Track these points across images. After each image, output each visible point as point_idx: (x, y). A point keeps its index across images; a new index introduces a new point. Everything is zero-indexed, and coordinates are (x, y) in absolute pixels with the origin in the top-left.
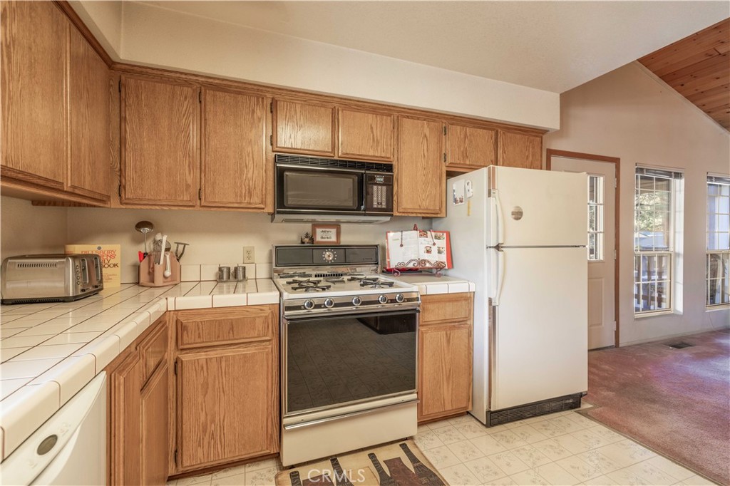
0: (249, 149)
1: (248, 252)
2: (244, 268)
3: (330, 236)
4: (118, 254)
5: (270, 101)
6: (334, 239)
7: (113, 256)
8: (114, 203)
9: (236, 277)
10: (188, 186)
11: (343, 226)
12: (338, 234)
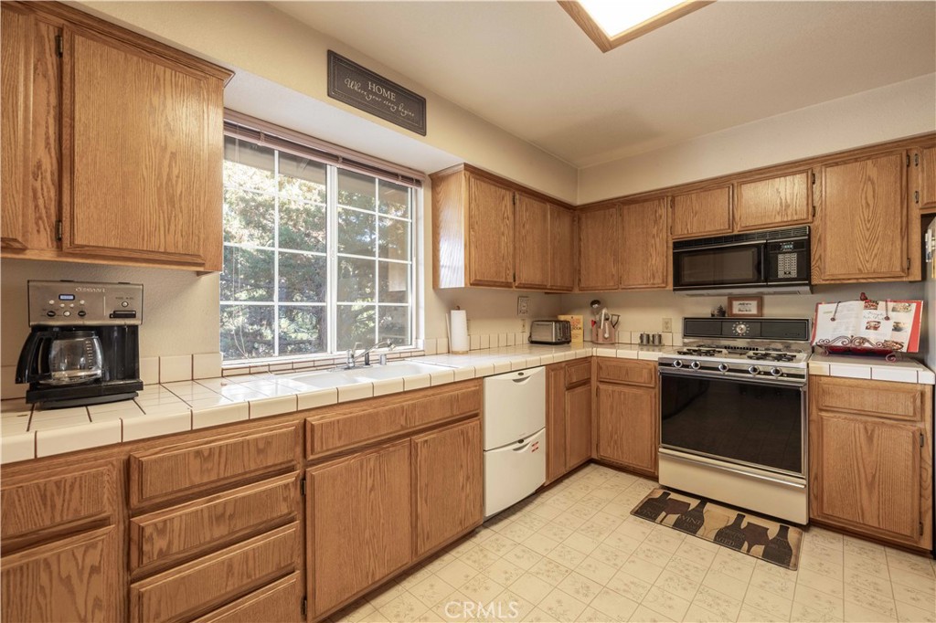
0: (653, 242)
1: (667, 323)
2: (660, 336)
3: (751, 309)
4: (582, 321)
5: (670, 198)
6: (754, 311)
7: (579, 323)
8: (576, 291)
9: (653, 342)
10: (613, 275)
11: (767, 298)
12: (760, 307)
